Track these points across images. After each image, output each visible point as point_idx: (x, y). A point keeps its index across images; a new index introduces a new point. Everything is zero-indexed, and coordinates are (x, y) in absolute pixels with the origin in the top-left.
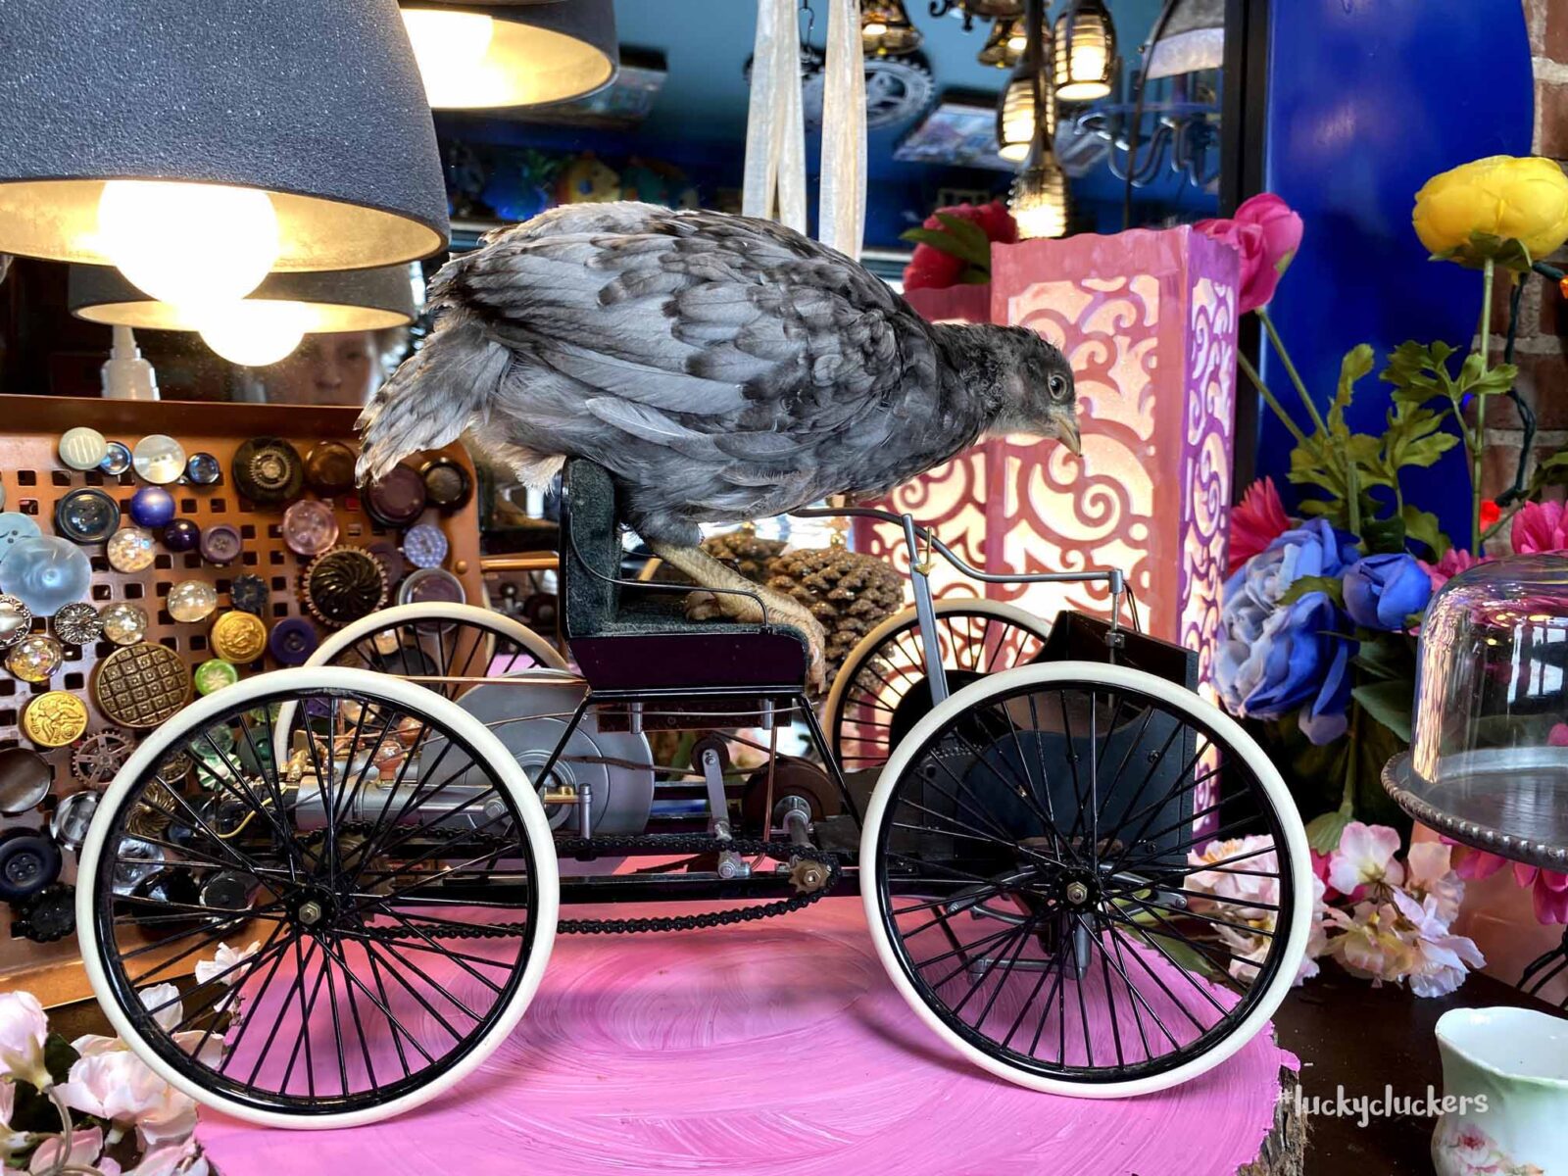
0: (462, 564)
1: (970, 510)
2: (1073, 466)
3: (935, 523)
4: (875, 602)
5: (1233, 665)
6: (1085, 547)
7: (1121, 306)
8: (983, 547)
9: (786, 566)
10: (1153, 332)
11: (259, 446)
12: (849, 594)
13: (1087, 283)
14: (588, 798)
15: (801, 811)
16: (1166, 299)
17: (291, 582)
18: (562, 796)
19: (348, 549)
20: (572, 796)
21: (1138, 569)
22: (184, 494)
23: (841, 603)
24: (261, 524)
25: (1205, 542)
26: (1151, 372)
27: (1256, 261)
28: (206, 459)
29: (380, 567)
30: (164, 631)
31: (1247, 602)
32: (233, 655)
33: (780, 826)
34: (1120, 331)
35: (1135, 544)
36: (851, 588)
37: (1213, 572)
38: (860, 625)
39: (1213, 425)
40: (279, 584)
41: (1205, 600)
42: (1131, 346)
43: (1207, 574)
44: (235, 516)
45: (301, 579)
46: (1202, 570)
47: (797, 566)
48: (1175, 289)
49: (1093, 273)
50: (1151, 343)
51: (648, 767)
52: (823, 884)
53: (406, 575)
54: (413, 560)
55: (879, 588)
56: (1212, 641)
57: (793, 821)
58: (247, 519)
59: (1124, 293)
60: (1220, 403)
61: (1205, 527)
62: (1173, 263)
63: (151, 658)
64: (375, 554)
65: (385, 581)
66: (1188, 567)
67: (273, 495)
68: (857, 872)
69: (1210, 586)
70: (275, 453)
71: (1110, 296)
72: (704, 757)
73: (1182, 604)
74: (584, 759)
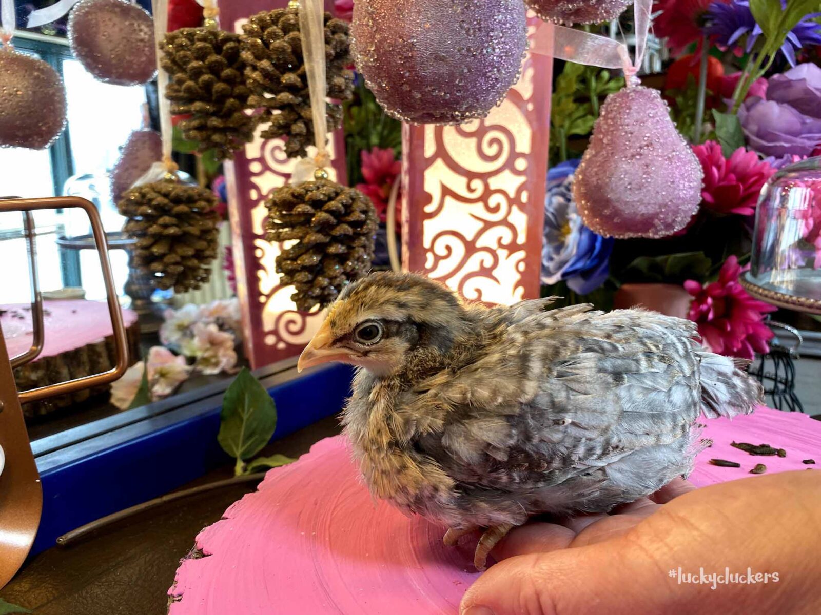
6: (484, 177)
35: (518, 173)
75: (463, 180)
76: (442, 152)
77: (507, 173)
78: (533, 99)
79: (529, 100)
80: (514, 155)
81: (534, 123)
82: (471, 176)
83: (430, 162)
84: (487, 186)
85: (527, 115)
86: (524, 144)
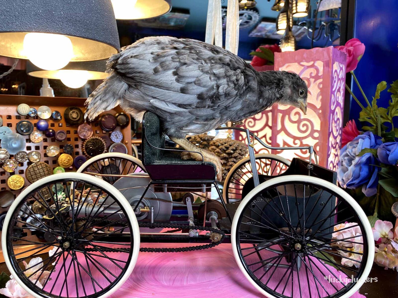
0: (127, 142)
1: (267, 128)
2: (297, 116)
3: (257, 132)
4: (239, 154)
5: (342, 173)
6: (300, 139)
7: (312, 70)
8: (270, 139)
9: (214, 143)
10: (321, 77)
11: (71, 109)
12: (232, 151)
13: (302, 63)
14: (153, 210)
15: (215, 216)
16: (325, 67)
17: (80, 146)
18: (146, 210)
19: (95, 137)
20: (148, 210)
21: (316, 145)
22: (51, 122)
23: (229, 154)
24: (72, 130)
25: (335, 138)
26: (320, 89)
27: (351, 57)
28: (57, 112)
29: (104, 142)
30: (45, 159)
31: (347, 155)
32: (64, 165)
33: (208, 220)
34: (311, 77)
35: (315, 138)
36: (232, 150)
37: (337, 146)
38: (235, 160)
39: (338, 104)
40: (77, 146)
41: (335, 154)
42: (315, 81)
43: (335, 147)
44: (65, 128)
45: (83, 145)
46: (334, 146)
47: (218, 143)
48: (328, 65)
49: (304, 60)
50: (321, 80)
51: (170, 202)
52: (220, 240)
53: (111, 144)
54: (113, 140)
55: (241, 150)
56: (337, 166)
57: (212, 219)
58: (68, 129)
59: (313, 66)
60: (340, 98)
61: (335, 134)
62: (328, 57)
63: (41, 166)
64: (103, 139)
65: (105, 146)
66: (330, 145)
67: (75, 122)
68: (230, 236)
69: (336, 150)
70: (76, 111)
71: (308, 67)
72: (187, 199)
73: (329, 156)
74: (152, 199)
75: (292, 140)
76: (284, 129)
77: (310, 138)
78: (321, 108)
79: (319, 109)
80: (313, 131)
81: (322, 118)
82: (295, 138)
83: (279, 132)
84: (301, 143)
85: (319, 115)
86: (317, 127)
